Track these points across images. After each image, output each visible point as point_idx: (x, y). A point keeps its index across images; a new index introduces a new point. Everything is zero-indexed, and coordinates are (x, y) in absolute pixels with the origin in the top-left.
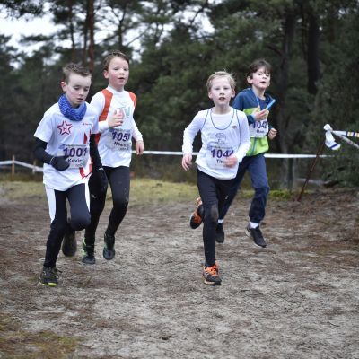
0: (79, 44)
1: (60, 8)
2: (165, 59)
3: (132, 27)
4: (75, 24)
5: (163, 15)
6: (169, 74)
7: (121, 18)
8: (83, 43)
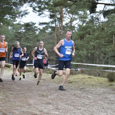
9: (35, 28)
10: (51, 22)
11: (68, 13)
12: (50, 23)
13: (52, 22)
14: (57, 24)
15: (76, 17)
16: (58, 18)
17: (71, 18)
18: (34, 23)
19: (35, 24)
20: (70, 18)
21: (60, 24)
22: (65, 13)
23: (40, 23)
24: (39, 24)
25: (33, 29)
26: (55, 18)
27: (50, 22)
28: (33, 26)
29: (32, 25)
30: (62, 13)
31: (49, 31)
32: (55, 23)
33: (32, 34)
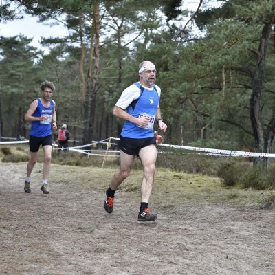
9: (31, 51)
10: (71, 37)
11: (112, 16)
12: (69, 40)
13: (74, 38)
14: (84, 43)
15: (130, 24)
16: (88, 29)
17: (119, 28)
18: (28, 38)
19: (31, 40)
20: (117, 28)
21: (92, 41)
22: (103, 17)
23: (44, 39)
24: (42, 43)
25: (26, 52)
26: (80, 28)
27: (67, 38)
28: (25, 46)
29: (22, 44)
30: (98, 15)
31: (64, 59)
32: (82, 40)
33: (24, 66)
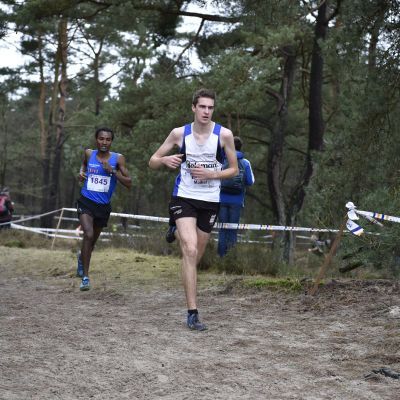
0: (49, 78)
1: (28, 38)
2: (147, 99)
3: (110, 62)
4: (44, 56)
5: (145, 48)
6: (151, 117)
7: (97, 51)
8: (53, 76)
10: (26, 67)
11: (87, 37)
12: (23, 70)
14: (45, 75)
15: (114, 51)
16: (50, 55)
17: (97, 55)
20: (93, 55)
21: (57, 74)
22: (73, 38)
26: (40, 53)
27: (21, 68)
30: (66, 36)
31: (19, 97)
32: (41, 71)
